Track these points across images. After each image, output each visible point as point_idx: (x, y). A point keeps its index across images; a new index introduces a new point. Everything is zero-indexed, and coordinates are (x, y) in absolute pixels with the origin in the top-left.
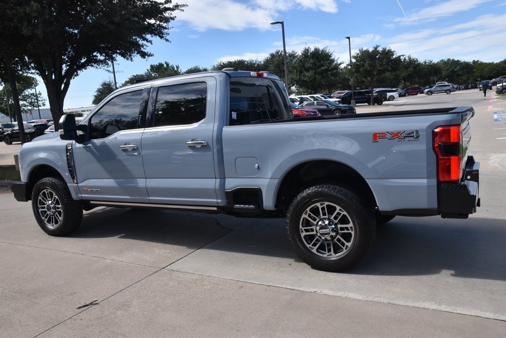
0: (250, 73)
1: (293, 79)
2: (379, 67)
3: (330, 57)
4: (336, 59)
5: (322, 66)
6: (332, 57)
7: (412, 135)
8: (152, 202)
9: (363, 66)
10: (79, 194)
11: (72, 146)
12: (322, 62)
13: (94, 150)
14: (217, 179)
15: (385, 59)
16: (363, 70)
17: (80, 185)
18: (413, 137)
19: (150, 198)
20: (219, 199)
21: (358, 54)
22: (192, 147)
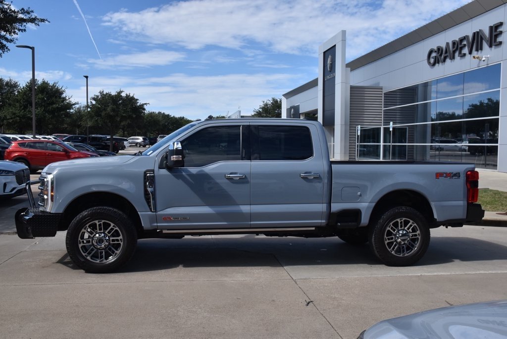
1: (14, 114)
2: (123, 113)
3: (62, 94)
4: (67, 98)
5: (53, 103)
6: (64, 96)
7: (457, 175)
8: (252, 226)
9: (105, 110)
10: (155, 223)
11: (154, 173)
12: (54, 99)
13: (188, 177)
14: (324, 204)
15: (129, 106)
16: (106, 114)
17: (159, 213)
19: (252, 223)
20: (323, 220)
21: (98, 96)
22: (305, 178)
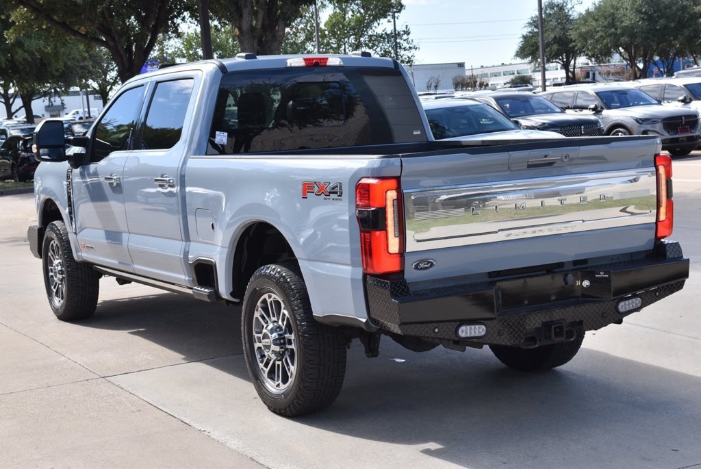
0: (285, 60)
8: (137, 272)
18: (337, 193)
